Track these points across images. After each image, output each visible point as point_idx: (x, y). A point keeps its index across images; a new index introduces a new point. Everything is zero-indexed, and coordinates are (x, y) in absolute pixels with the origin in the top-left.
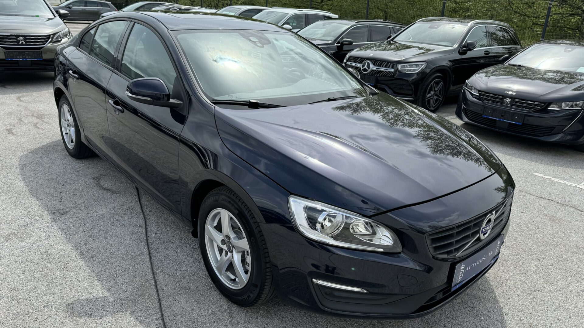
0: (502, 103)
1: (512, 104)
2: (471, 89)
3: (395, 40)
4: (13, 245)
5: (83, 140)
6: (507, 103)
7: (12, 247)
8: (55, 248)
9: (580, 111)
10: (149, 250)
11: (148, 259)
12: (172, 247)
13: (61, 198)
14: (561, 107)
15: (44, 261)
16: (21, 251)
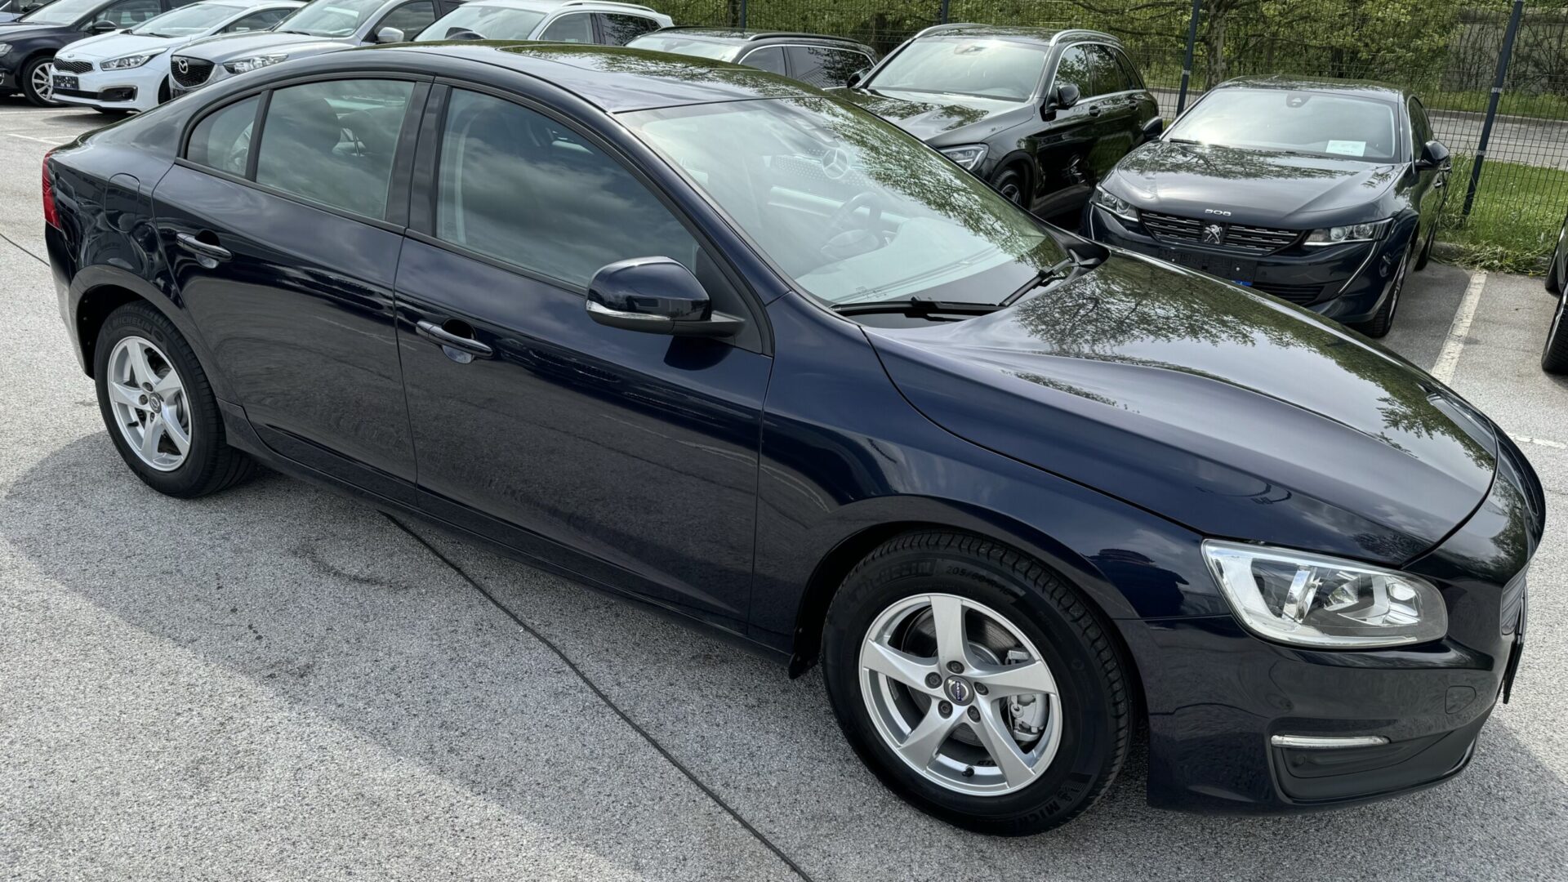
0: (1200, 236)
2: (1114, 208)
4: (234, 796)
5: (233, 439)
6: (1213, 235)
7: (241, 803)
8: (374, 779)
9: (1368, 245)
10: (644, 735)
11: (663, 758)
12: (694, 714)
13: (250, 627)
14: (1328, 239)
15: (380, 825)
16: (282, 811)
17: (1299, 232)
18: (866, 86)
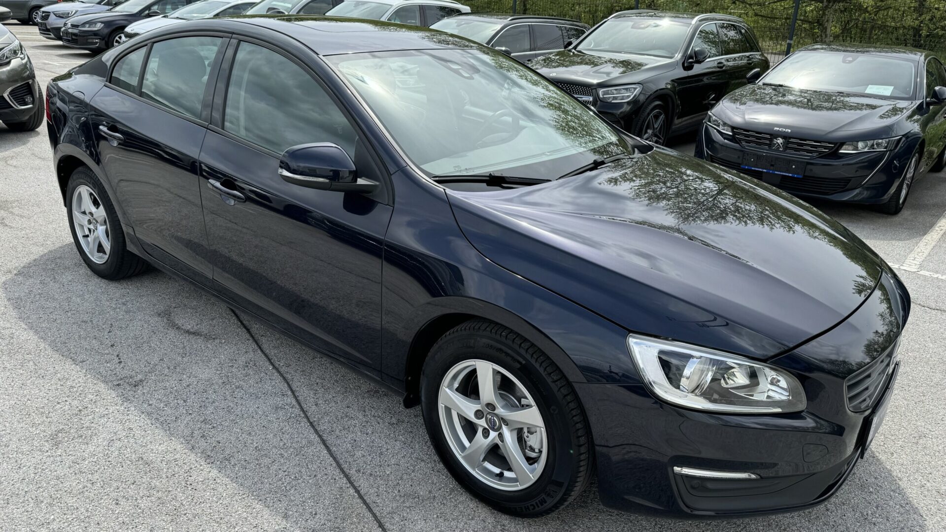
0: (770, 145)
1: (786, 146)
2: (718, 126)
3: (579, 48)
4: (71, 453)
6: (779, 145)
7: (73, 457)
8: (152, 450)
9: (884, 153)
10: (320, 436)
11: (326, 452)
12: (355, 426)
13: (118, 356)
14: (856, 148)
15: (145, 477)
16: (94, 463)
17: (835, 144)
18: (575, 48)
